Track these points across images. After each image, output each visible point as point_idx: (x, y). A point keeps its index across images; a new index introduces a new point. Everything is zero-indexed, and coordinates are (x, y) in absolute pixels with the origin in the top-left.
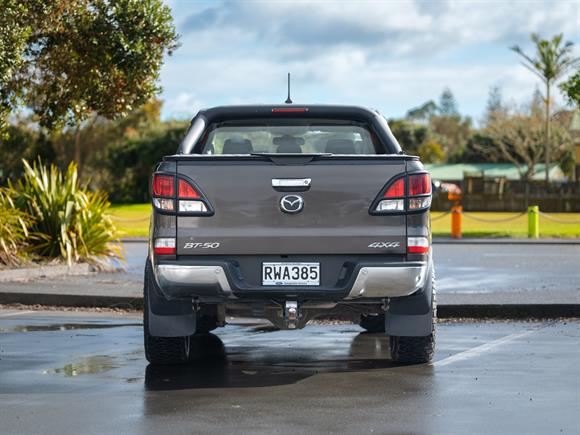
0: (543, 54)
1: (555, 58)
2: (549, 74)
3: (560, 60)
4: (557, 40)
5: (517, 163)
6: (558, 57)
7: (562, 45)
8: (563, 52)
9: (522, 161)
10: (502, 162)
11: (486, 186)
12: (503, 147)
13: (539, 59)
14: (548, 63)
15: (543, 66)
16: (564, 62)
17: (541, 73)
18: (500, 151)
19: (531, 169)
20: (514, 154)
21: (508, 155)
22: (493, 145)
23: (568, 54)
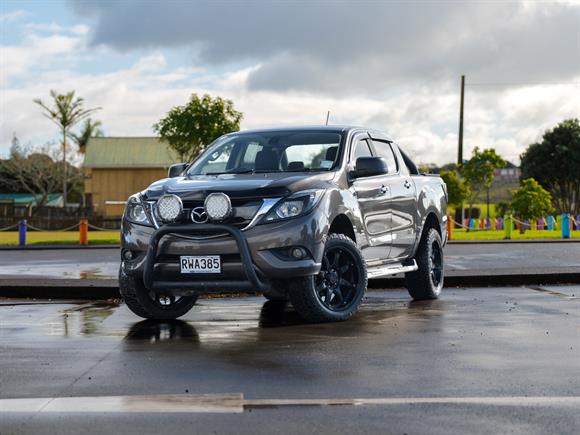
0: (60, 107)
1: (69, 110)
2: (65, 122)
3: (73, 112)
4: (70, 96)
5: (33, 192)
6: (72, 109)
7: (74, 100)
8: (75, 106)
9: (38, 191)
10: (23, 192)
11: (16, 210)
12: (22, 180)
13: (56, 110)
14: (64, 114)
15: (60, 116)
16: (76, 113)
17: (59, 122)
18: (20, 183)
19: (45, 197)
20: (32, 186)
21: (27, 187)
22: (16, 179)
23: (79, 107)
